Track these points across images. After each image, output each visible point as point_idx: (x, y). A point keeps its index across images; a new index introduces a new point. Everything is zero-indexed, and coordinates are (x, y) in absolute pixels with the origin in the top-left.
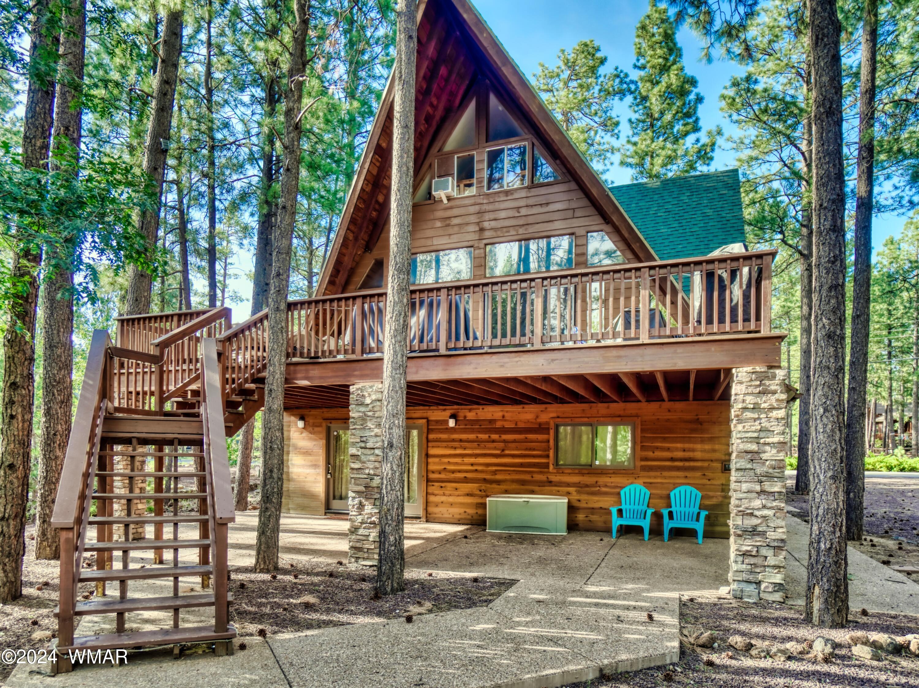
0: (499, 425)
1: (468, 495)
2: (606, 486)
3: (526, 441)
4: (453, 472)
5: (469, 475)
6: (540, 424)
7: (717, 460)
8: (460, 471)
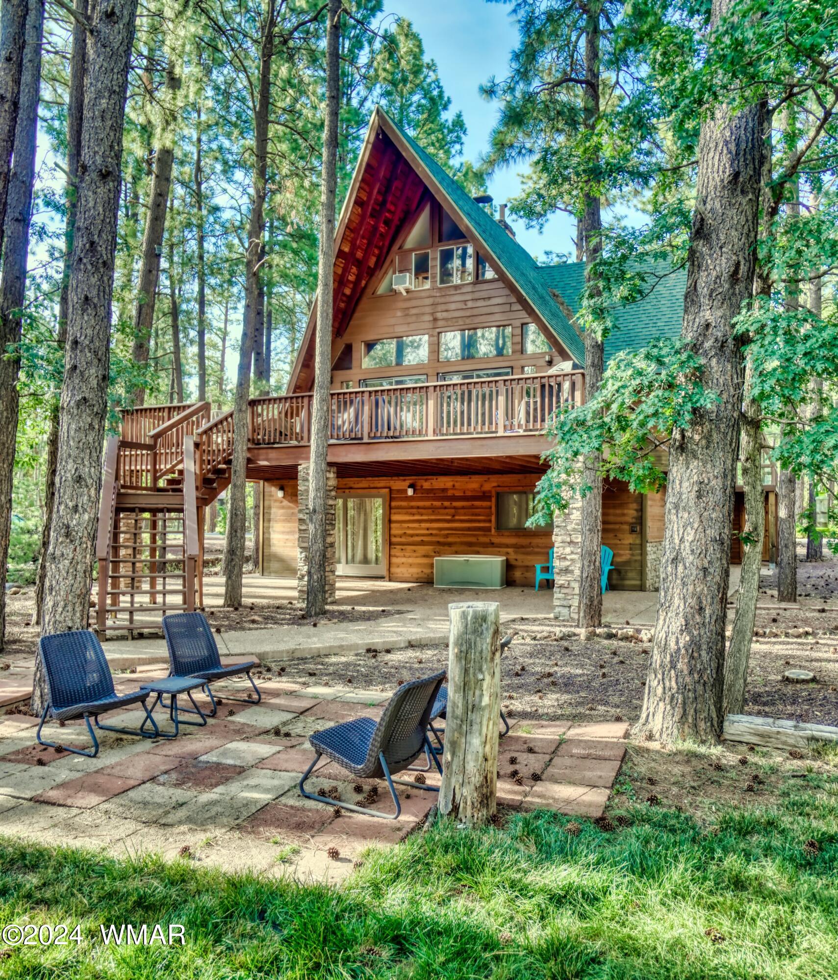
0: (450, 493)
1: (424, 556)
2: (538, 547)
3: (472, 507)
4: (412, 536)
5: (425, 539)
6: (484, 492)
7: (626, 523)
8: (417, 535)
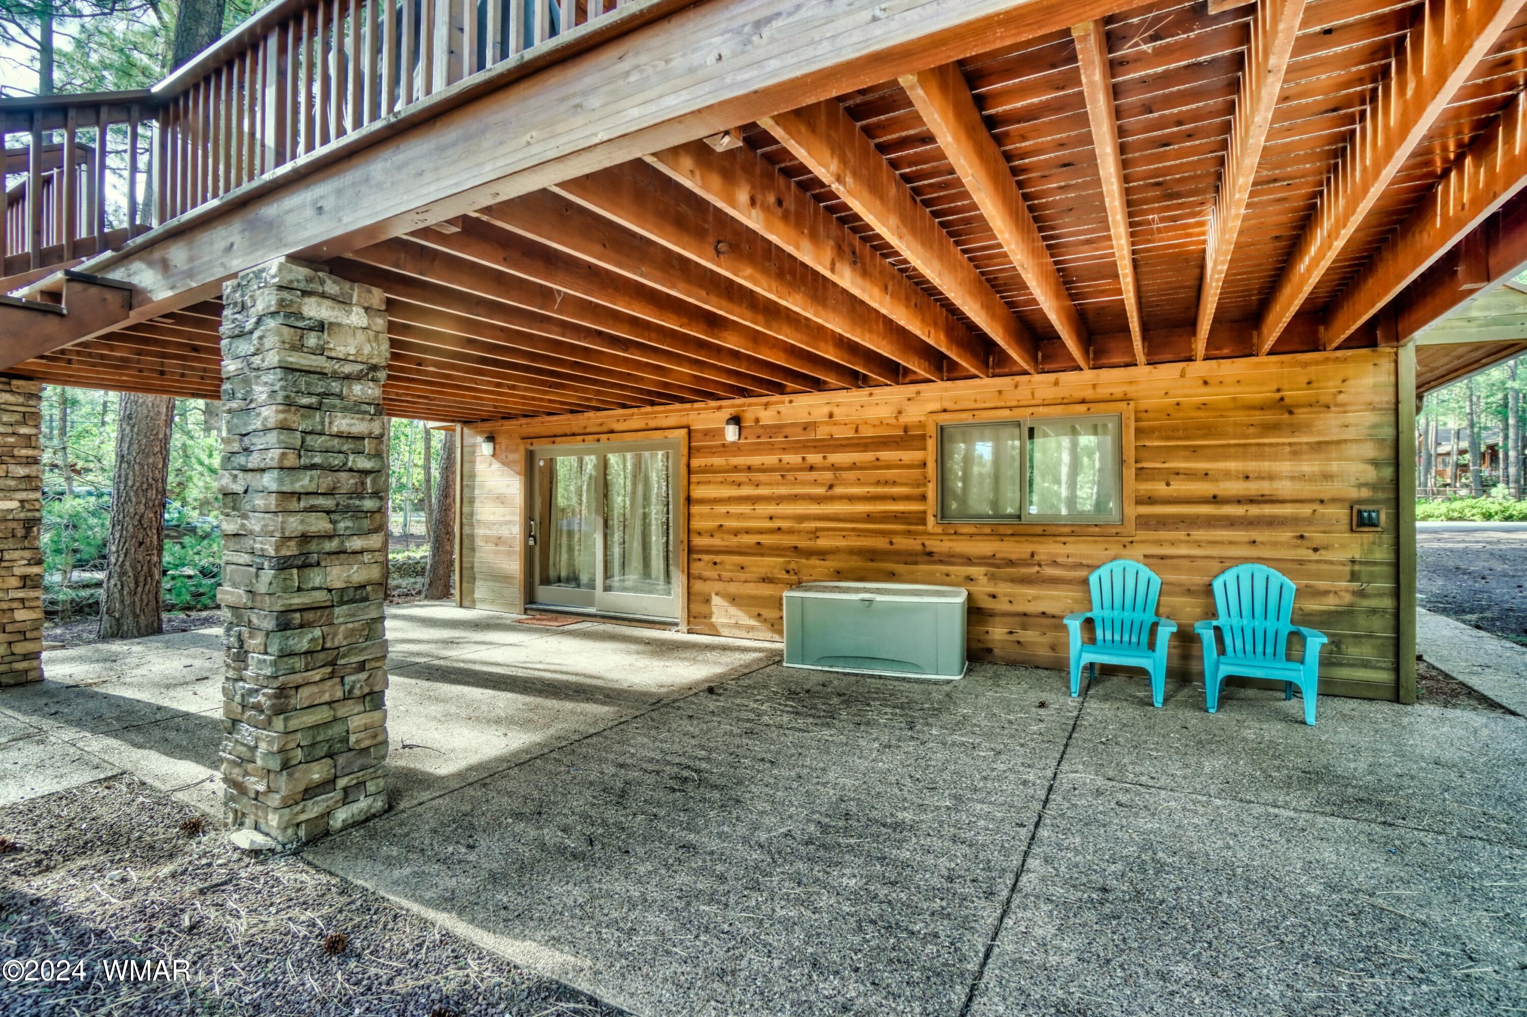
0: (822, 433)
1: (764, 580)
2: (1055, 563)
3: (877, 465)
4: (736, 533)
5: (766, 540)
6: (906, 429)
7: (1334, 500)
8: (748, 532)
